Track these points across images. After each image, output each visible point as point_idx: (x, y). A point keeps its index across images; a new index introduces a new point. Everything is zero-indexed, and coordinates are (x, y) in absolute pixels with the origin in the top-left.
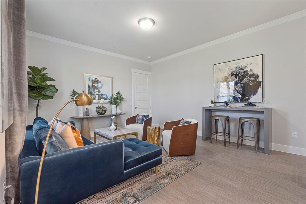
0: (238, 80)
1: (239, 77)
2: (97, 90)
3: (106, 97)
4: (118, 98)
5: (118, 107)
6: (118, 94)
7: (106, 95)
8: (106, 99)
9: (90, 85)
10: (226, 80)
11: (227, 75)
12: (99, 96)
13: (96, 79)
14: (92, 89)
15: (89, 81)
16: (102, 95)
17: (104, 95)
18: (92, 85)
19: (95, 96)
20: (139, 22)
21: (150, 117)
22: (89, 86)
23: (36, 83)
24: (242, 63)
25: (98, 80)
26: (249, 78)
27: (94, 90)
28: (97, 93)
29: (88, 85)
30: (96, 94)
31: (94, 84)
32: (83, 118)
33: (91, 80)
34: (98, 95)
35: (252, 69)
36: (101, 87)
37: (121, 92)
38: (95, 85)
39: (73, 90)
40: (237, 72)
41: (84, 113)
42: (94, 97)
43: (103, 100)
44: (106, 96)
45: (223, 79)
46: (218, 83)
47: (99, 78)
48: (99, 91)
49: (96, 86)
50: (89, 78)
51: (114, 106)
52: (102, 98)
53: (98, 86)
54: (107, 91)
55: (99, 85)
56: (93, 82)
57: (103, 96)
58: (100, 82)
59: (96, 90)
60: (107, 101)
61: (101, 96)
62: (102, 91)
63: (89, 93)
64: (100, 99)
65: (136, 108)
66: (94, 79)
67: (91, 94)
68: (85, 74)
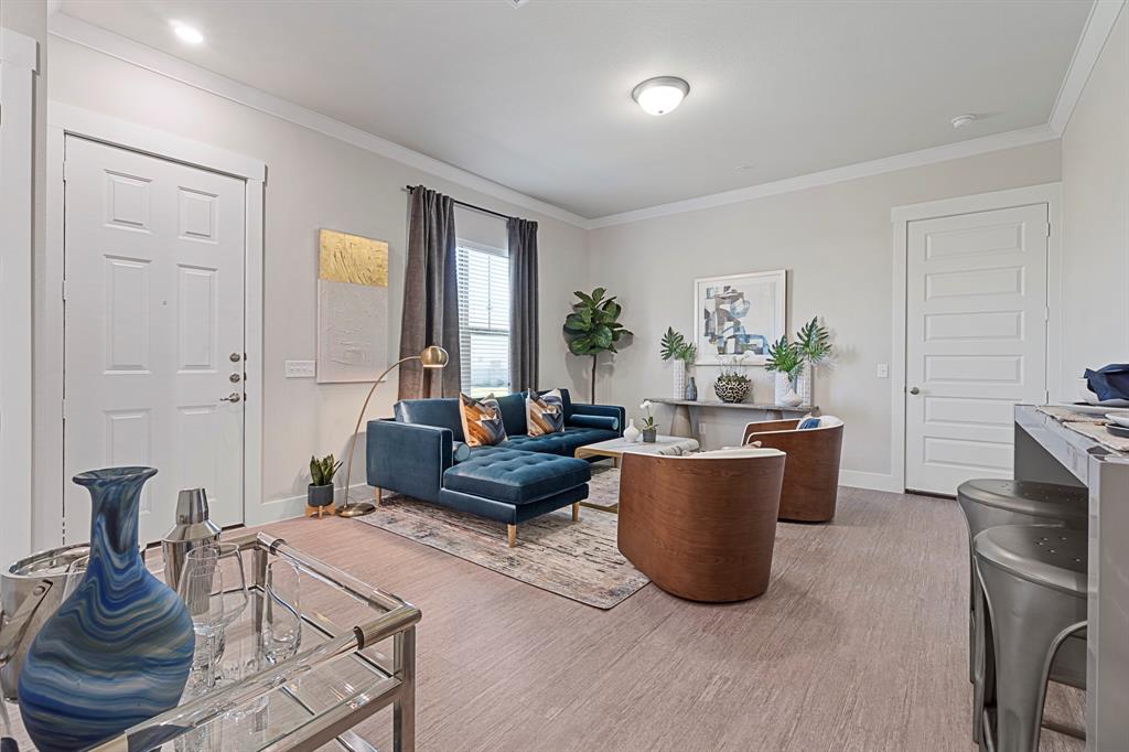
2: (732, 323)
3: (760, 344)
5: (803, 382)
6: (810, 331)
7: (761, 337)
8: (760, 352)
9: (711, 309)
12: (737, 343)
13: (727, 288)
14: (715, 323)
15: (709, 298)
16: (748, 337)
17: (755, 336)
18: (717, 309)
19: (726, 343)
22: (707, 314)
23: (584, 323)
25: (734, 291)
27: (721, 323)
28: (731, 332)
29: (706, 310)
30: (726, 335)
31: (721, 307)
33: (712, 294)
34: (734, 340)
36: (745, 313)
37: (821, 324)
38: (726, 307)
39: (670, 329)
42: (723, 345)
43: (748, 352)
44: (761, 340)
47: (737, 282)
48: (737, 327)
49: (729, 309)
50: (708, 290)
51: (781, 377)
52: (747, 347)
53: (733, 309)
54: (766, 325)
55: (739, 306)
56: (720, 300)
57: (752, 342)
58: (741, 295)
59: (728, 324)
60: (762, 358)
61: (743, 342)
62: (748, 328)
63: (706, 335)
64: (740, 350)
65: (915, 392)
66: (721, 292)
67: (714, 337)
68: (697, 281)
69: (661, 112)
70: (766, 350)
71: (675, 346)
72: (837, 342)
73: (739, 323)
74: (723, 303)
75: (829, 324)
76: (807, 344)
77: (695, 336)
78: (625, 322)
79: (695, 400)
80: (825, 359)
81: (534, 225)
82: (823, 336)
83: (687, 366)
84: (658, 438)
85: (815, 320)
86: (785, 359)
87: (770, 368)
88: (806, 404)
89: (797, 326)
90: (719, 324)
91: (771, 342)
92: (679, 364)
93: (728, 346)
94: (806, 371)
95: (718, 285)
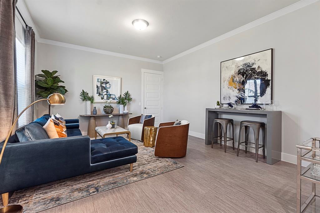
0: (245, 79)
1: (247, 76)
2: (106, 90)
4: (126, 98)
5: (126, 107)
7: (114, 95)
8: (114, 99)
9: (99, 85)
10: (233, 79)
11: (234, 74)
13: (104, 80)
14: (100, 90)
16: (110, 95)
17: (112, 95)
18: (101, 86)
19: (104, 96)
20: (133, 23)
21: (153, 117)
22: (97, 87)
24: (249, 60)
25: (106, 81)
26: (256, 76)
27: (102, 90)
28: (105, 93)
29: (97, 85)
31: (102, 85)
32: (91, 117)
33: (99, 81)
34: (106, 95)
35: (260, 66)
36: (110, 88)
37: (129, 92)
38: (104, 85)
39: (83, 90)
40: (244, 70)
41: (91, 112)
42: (103, 97)
43: (111, 99)
44: (114, 96)
45: (230, 77)
46: (225, 82)
47: (107, 79)
48: (107, 92)
49: (105, 86)
50: (98, 79)
51: (121, 106)
52: (110, 98)
53: (106, 86)
54: (116, 91)
55: (108, 85)
56: (102, 83)
57: (112, 96)
58: (108, 82)
59: (104, 91)
60: (115, 101)
61: (109, 96)
62: (111, 91)
63: (97, 93)
64: (108, 99)
66: (102, 80)
67: (100, 94)
68: (94, 76)
70: (115, 99)
71: (85, 97)
72: (132, 97)
73: (108, 90)
74: (103, 84)
79: (96, 114)
83: (92, 102)
85: (127, 91)
87: (118, 103)
89: (124, 93)
90: (101, 90)
91: (117, 97)
92: (89, 102)
93: (104, 97)
95: (102, 78)
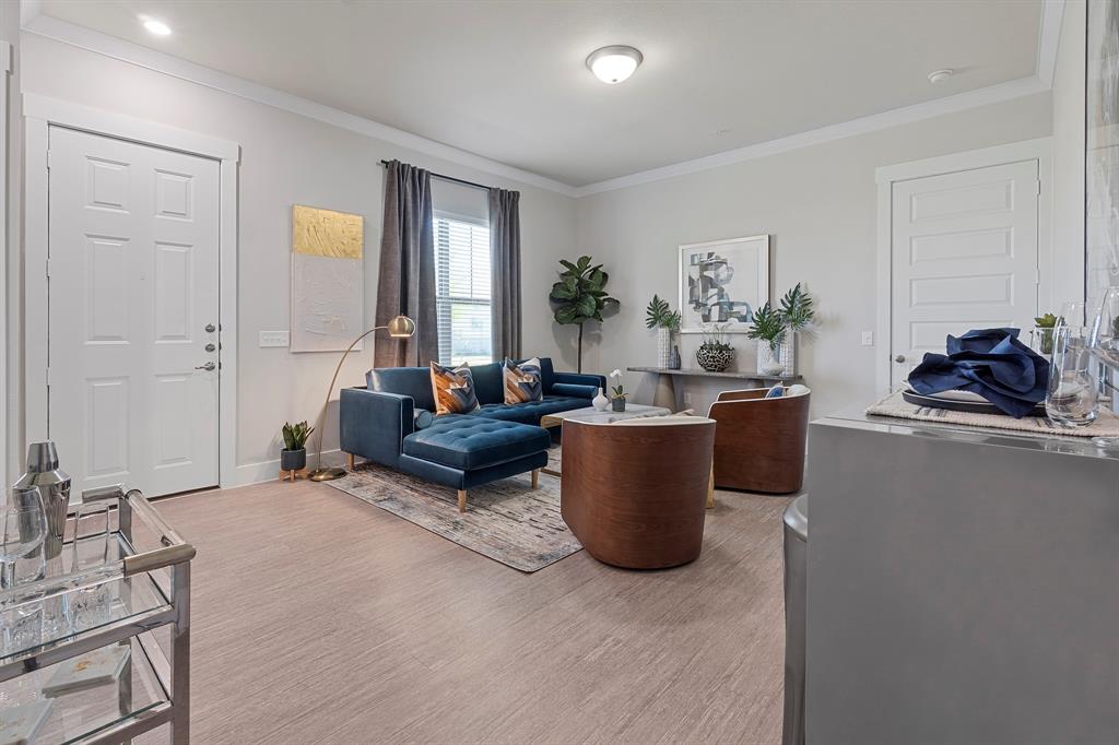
2: (716, 291)
3: (743, 311)
5: (785, 351)
6: (793, 297)
7: (745, 304)
8: (743, 319)
9: (696, 276)
12: (721, 310)
13: (710, 255)
14: (699, 290)
15: (693, 264)
16: (731, 304)
17: (738, 304)
18: (702, 276)
19: (710, 310)
22: (691, 281)
23: (569, 291)
25: (717, 257)
27: (705, 290)
28: (715, 300)
29: (690, 278)
30: (710, 302)
31: (705, 273)
33: (696, 261)
34: (718, 307)
36: (728, 280)
38: (710, 273)
39: (655, 296)
41: (666, 362)
42: (707, 313)
43: (733, 320)
44: (745, 307)
47: (721, 250)
48: (721, 294)
49: (713, 276)
50: (693, 257)
51: (763, 345)
52: (731, 315)
53: (717, 276)
54: (750, 290)
55: (723, 272)
56: (704, 267)
57: (736, 309)
58: (725, 262)
59: (712, 292)
60: (747, 326)
61: (727, 308)
62: (732, 295)
63: (691, 302)
64: (724, 318)
65: (901, 360)
66: (705, 258)
67: (698, 305)
68: (681, 248)
69: (615, 80)
70: (749, 317)
71: (661, 315)
72: (821, 309)
73: (723, 290)
74: (707, 270)
75: (812, 290)
76: (790, 311)
77: (680, 304)
78: (612, 290)
79: (678, 368)
80: (809, 325)
81: (516, 194)
82: (806, 303)
83: (672, 335)
84: (628, 406)
85: (798, 286)
86: (767, 327)
87: (753, 335)
88: (788, 372)
89: (781, 293)
90: (703, 292)
91: (754, 310)
92: (663, 332)
93: (712, 313)
94: (789, 338)
95: (702, 250)
